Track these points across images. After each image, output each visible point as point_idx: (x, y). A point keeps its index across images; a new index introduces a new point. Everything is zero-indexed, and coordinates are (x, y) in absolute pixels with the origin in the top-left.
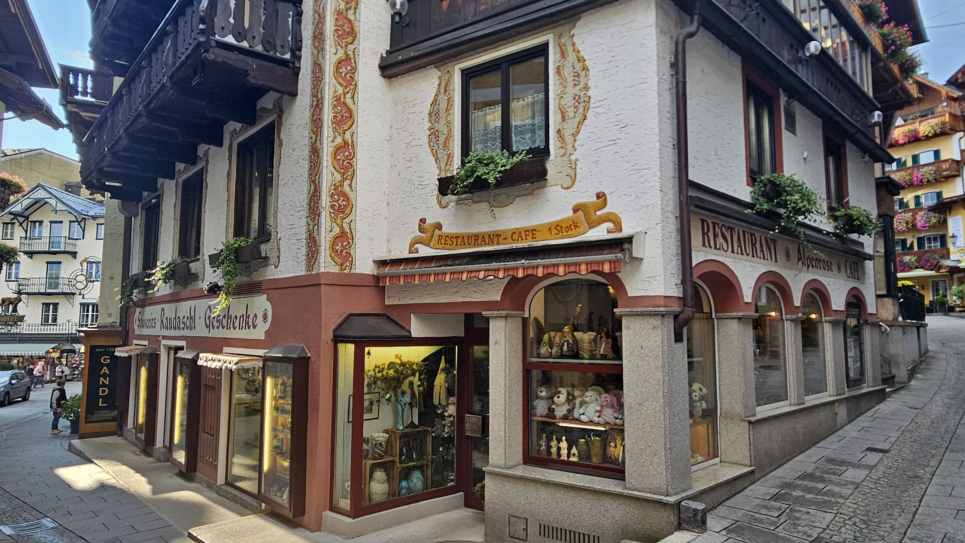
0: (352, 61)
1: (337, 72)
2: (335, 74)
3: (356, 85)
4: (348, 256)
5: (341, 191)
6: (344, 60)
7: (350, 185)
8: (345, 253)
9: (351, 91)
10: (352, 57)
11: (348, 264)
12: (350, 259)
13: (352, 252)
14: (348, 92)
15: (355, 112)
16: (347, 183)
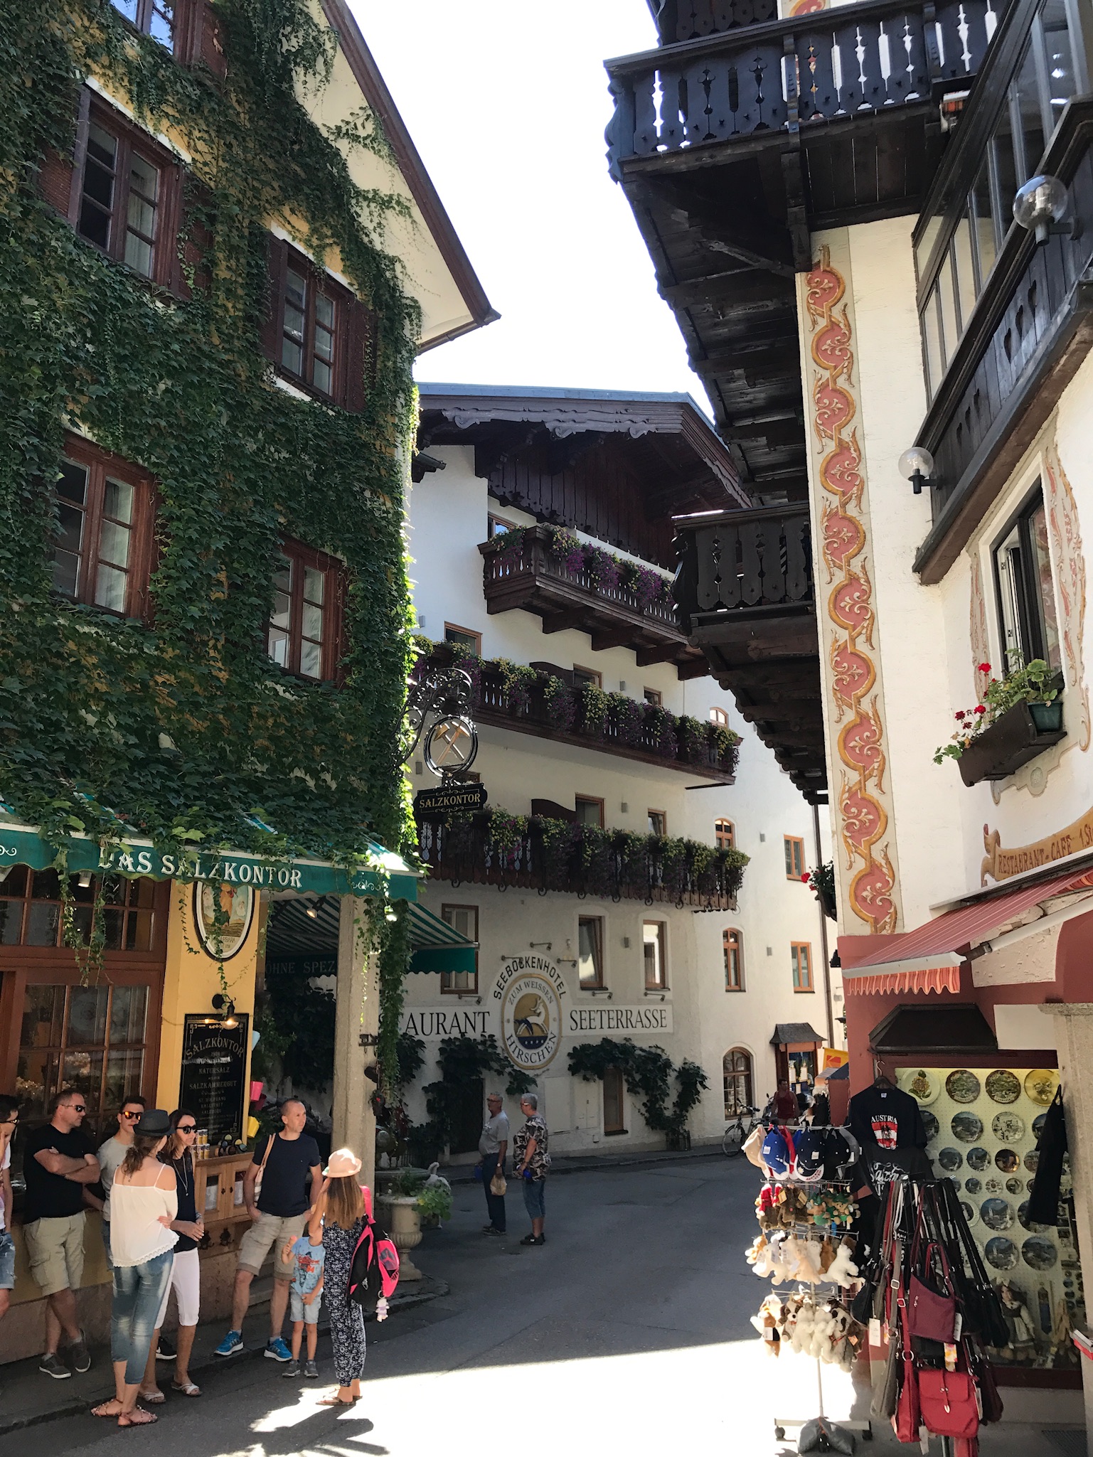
0: (862, 581)
1: (835, 608)
2: (833, 613)
3: (873, 618)
4: (887, 904)
5: (863, 799)
6: (847, 585)
7: (879, 785)
8: (881, 901)
9: (864, 631)
10: (861, 575)
11: (887, 919)
12: (892, 910)
13: (894, 898)
14: (860, 633)
15: (875, 663)
16: (871, 784)
